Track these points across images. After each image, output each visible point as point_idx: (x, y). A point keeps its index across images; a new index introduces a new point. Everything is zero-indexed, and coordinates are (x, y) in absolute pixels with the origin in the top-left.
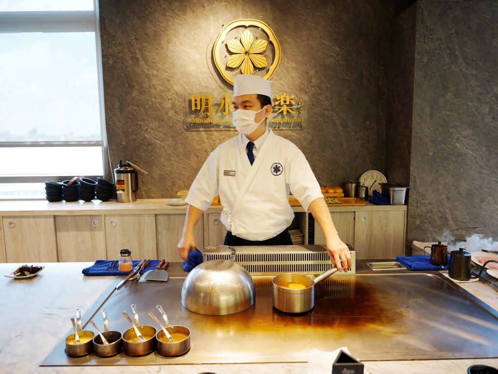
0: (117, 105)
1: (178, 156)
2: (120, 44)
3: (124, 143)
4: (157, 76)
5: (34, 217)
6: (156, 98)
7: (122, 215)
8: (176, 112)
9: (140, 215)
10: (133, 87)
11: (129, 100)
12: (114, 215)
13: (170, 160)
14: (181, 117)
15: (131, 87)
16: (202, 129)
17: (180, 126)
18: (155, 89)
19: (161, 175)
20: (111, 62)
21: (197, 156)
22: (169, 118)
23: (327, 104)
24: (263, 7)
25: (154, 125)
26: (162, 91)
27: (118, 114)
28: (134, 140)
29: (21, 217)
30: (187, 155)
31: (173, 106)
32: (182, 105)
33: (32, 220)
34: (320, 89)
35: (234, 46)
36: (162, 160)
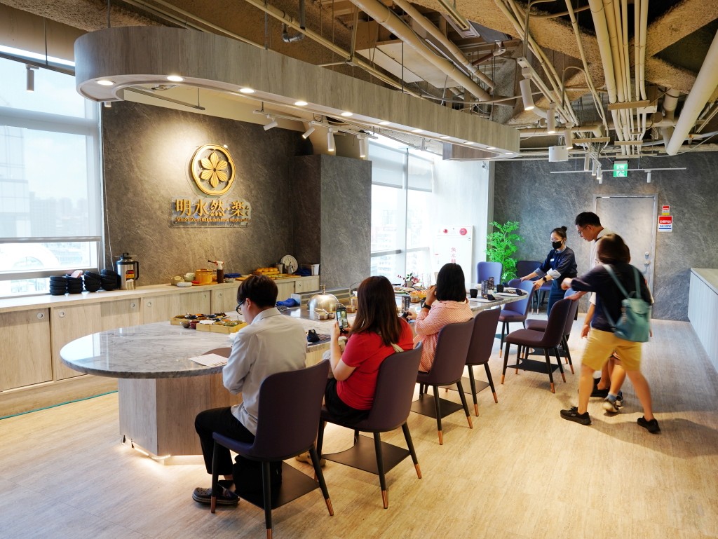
0: (115, 204)
1: (163, 248)
2: (118, 152)
3: (120, 238)
4: (147, 181)
5: (83, 305)
6: (146, 200)
7: (157, 297)
8: (162, 212)
9: (169, 295)
10: (129, 189)
11: (125, 201)
12: (150, 297)
13: (157, 252)
14: (166, 217)
15: (127, 189)
16: (181, 226)
17: (165, 224)
18: (147, 192)
19: (150, 265)
20: (110, 167)
21: (178, 248)
22: (157, 217)
23: (261, 209)
24: (223, 136)
25: (145, 222)
26: (152, 195)
27: (116, 212)
28: (129, 235)
29: (71, 306)
30: (170, 247)
31: (160, 207)
32: (166, 206)
33: (81, 308)
34: (257, 199)
35: (206, 163)
36: (151, 252)
